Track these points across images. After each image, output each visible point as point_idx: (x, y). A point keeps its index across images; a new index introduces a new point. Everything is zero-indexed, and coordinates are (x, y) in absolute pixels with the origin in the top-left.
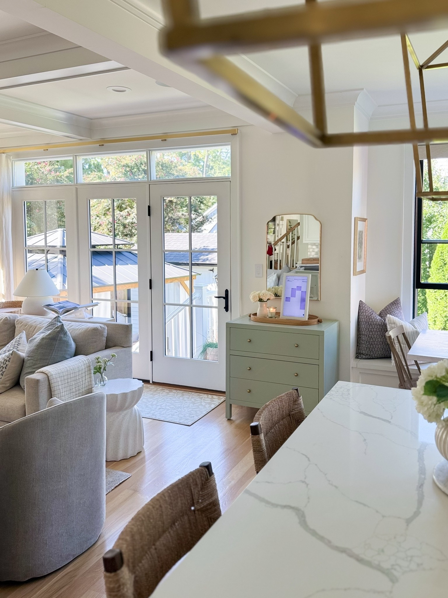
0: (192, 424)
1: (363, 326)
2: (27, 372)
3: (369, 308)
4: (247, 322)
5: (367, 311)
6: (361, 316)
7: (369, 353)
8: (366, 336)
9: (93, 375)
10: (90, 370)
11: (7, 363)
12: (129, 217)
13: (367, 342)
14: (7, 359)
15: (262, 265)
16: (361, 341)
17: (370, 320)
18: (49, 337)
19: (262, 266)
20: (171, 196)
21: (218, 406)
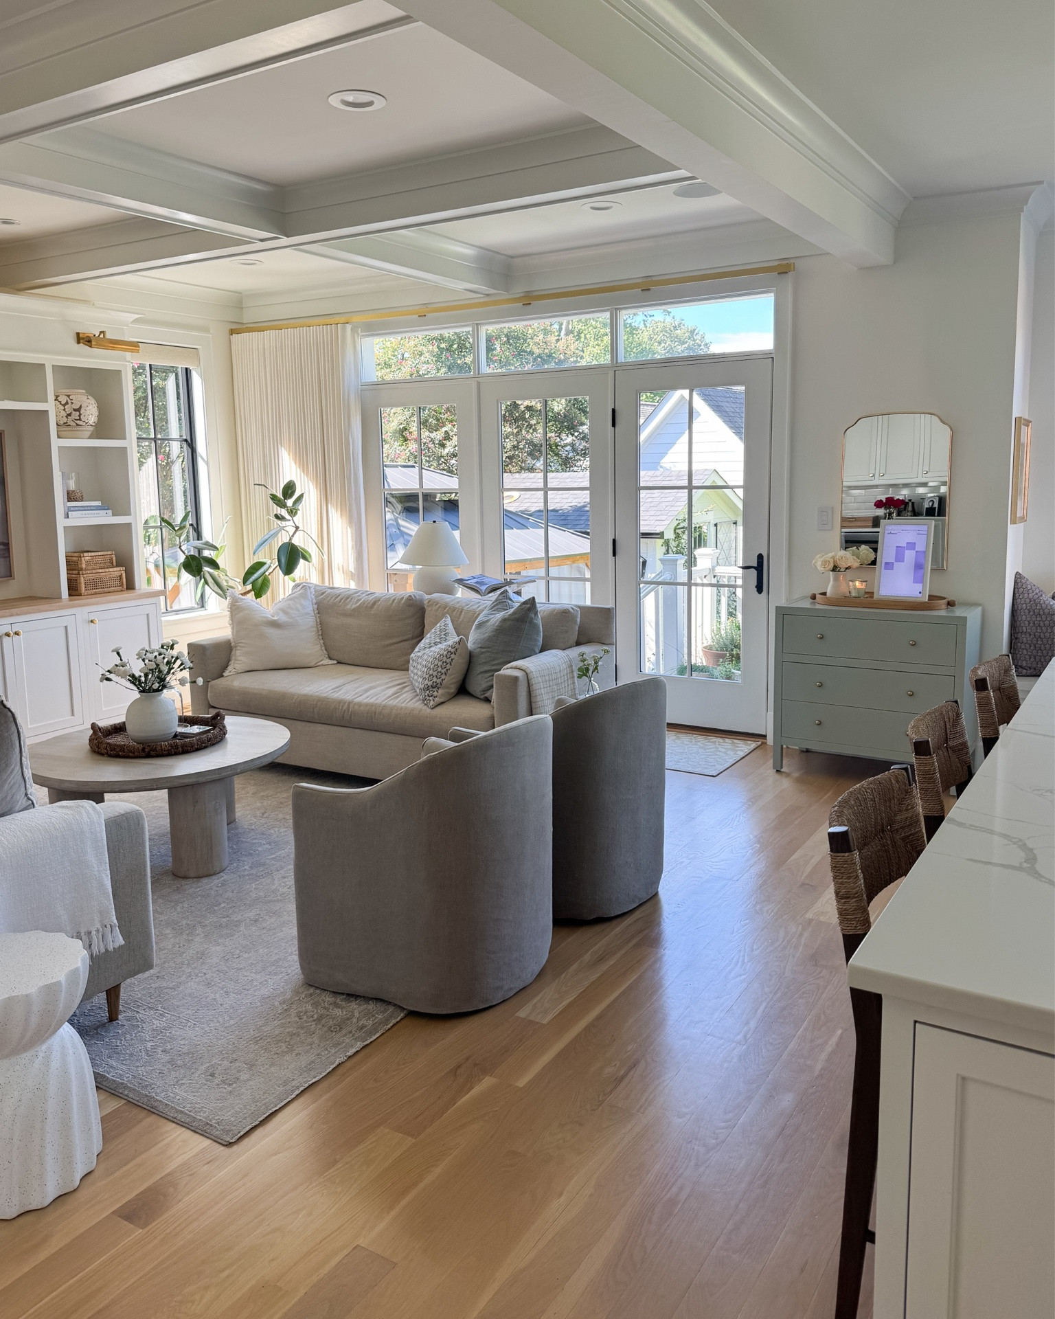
0: (719, 774)
1: (1023, 618)
2: (482, 670)
3: (1034, 586)
4: (807, 604)
5: (1031, 591)
6: (1019, 601)
7: (1034, 666)
8: (1030, 635)
9: (576, 678)
10: (573, 672)
11: (453, 656)
12: (448, 443)
13: (1030, 646)
14: (453, 650)
15: (833, 508)
16: (1019, 644)
17: (1037, 606)
18: (514, 616)
19: (833, 511)
20: (530, 398)
21: (749, 754)
